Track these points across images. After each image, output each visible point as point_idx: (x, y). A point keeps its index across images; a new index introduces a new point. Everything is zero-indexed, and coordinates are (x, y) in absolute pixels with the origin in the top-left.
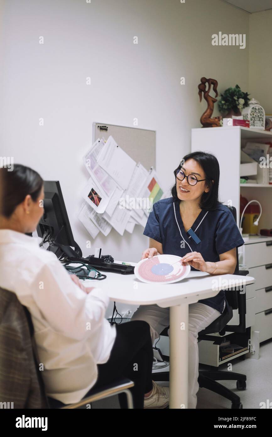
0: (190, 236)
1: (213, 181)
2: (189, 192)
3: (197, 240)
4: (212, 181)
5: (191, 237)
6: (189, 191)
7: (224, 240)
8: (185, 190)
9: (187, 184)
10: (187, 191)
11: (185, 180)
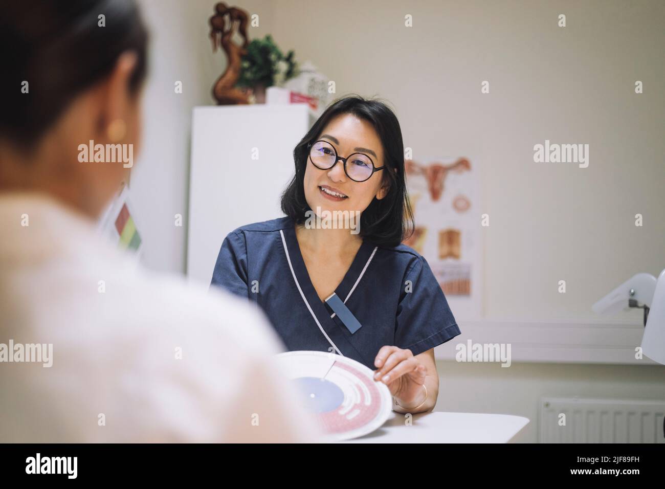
0: (333, 312)
1: (396, 170)
2: (346, 200)
3: (353, 324)
4: (394, 170)
5: (336, 316)
6: (346, 197)
7: (418, 324)
8: (338, 194)
9: (343, 179)
10: (341, 196)
11: (338, 169)
